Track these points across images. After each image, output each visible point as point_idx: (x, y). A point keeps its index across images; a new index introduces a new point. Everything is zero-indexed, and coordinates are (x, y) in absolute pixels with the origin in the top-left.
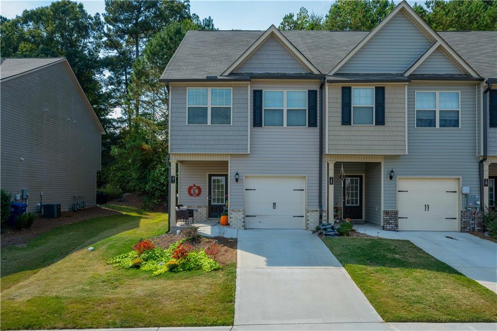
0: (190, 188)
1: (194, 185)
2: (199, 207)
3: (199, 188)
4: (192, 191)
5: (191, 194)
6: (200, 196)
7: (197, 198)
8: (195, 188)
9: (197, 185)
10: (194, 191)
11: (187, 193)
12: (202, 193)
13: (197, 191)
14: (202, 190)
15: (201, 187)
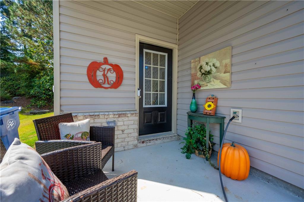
0: (93, 68)
1: (106, 59)
2: (120, 115)
3: (117, 68)
4: (99, 75)
5: (96, 84)
6: (121, 88)
7: (112, 93)
8: (108, 67)
9: (111, 60)
10: (104, 75)
11: (86, 79)
12: (124, 82)
13: (112, 76)
14: (125, 75)
15: (123, 68)
